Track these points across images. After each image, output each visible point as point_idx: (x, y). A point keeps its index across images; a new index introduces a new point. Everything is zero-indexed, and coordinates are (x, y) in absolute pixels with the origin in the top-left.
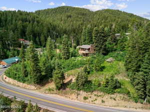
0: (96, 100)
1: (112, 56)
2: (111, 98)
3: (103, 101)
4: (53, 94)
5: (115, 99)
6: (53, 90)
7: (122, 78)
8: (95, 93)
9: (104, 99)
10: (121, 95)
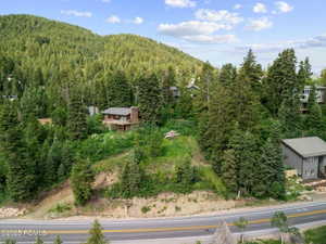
0: (165, 208)
1: (173, 129)
2: (189, 200)
3: (177, 209)
4: (70, 216)
5: (195, 201)
6: (69, 209)
7: (197, 164)
8: (161, 196)
9: (179, 204)
10: (205, 192)
